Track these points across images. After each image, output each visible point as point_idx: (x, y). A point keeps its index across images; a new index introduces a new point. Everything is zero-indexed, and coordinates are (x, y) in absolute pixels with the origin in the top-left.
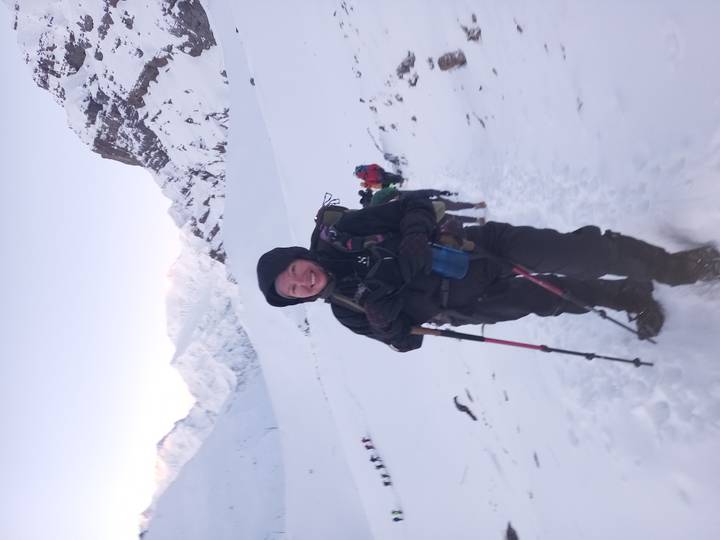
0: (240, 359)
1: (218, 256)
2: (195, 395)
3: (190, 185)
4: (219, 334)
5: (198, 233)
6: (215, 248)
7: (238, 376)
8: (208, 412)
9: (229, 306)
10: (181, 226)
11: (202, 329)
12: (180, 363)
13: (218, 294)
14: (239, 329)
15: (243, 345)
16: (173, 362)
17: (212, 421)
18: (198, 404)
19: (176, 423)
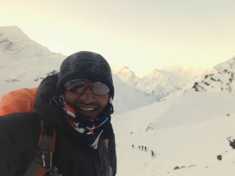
0: (157, 94)
1: (196, 86)
2: (143, 78)
3: (229, 73)
4: (167, 86)
5: (206, 77)
6: (199, 84)
7: (150, 93)
8: (137, 83)
9: (178, 89)
10: (215, 68)
11: (169, 79)
12: (155, 72)
13: (184, 84)
14: (169, 93)
15: (162, 95)
16: (156, 69)
17: (133, 85)
18: (140, 79)
19: (133, 72)
